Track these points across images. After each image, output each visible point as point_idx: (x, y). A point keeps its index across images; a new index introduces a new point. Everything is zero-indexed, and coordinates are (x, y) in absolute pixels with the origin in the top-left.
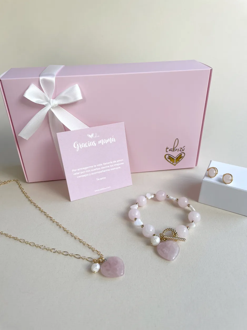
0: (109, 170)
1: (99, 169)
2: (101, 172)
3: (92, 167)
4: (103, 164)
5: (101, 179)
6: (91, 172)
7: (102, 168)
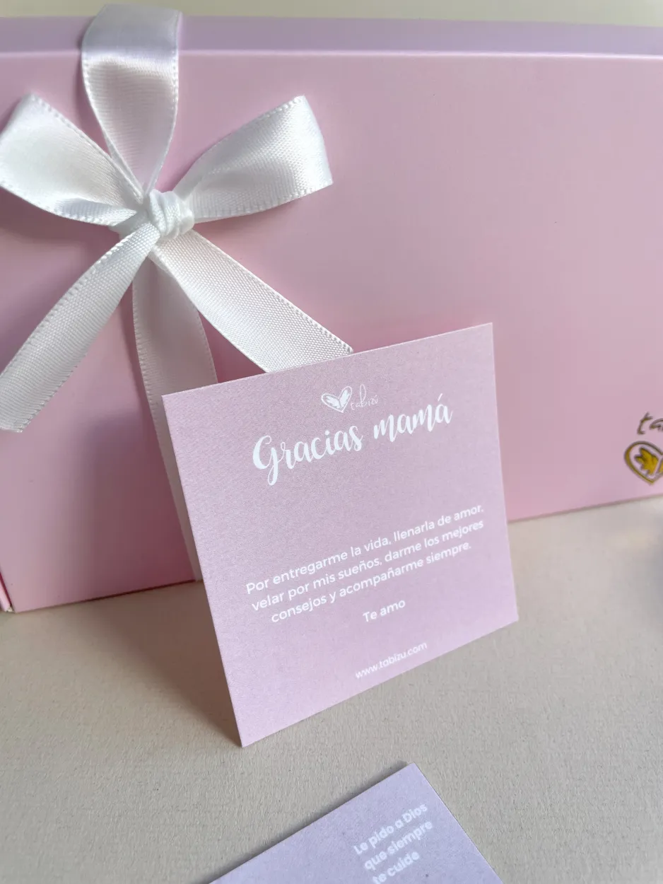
0: (420, 563)
1: (376, 562)
2: (384, 577)
3: (343, 556)
4: (391, 539)
5: (384, 612)
6: (339, 584)
7: (390, 557)
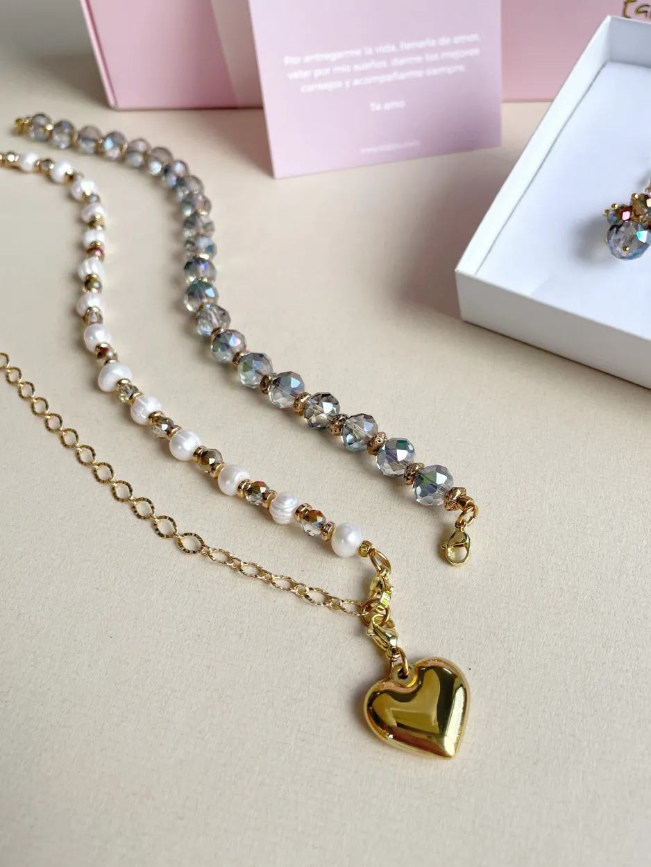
0: (420, 73)
1: (384, 64)
2: (390, 78)
3: (357, 53)
5: (386, 106)
6: (352, 75)
7: (396, 62)
